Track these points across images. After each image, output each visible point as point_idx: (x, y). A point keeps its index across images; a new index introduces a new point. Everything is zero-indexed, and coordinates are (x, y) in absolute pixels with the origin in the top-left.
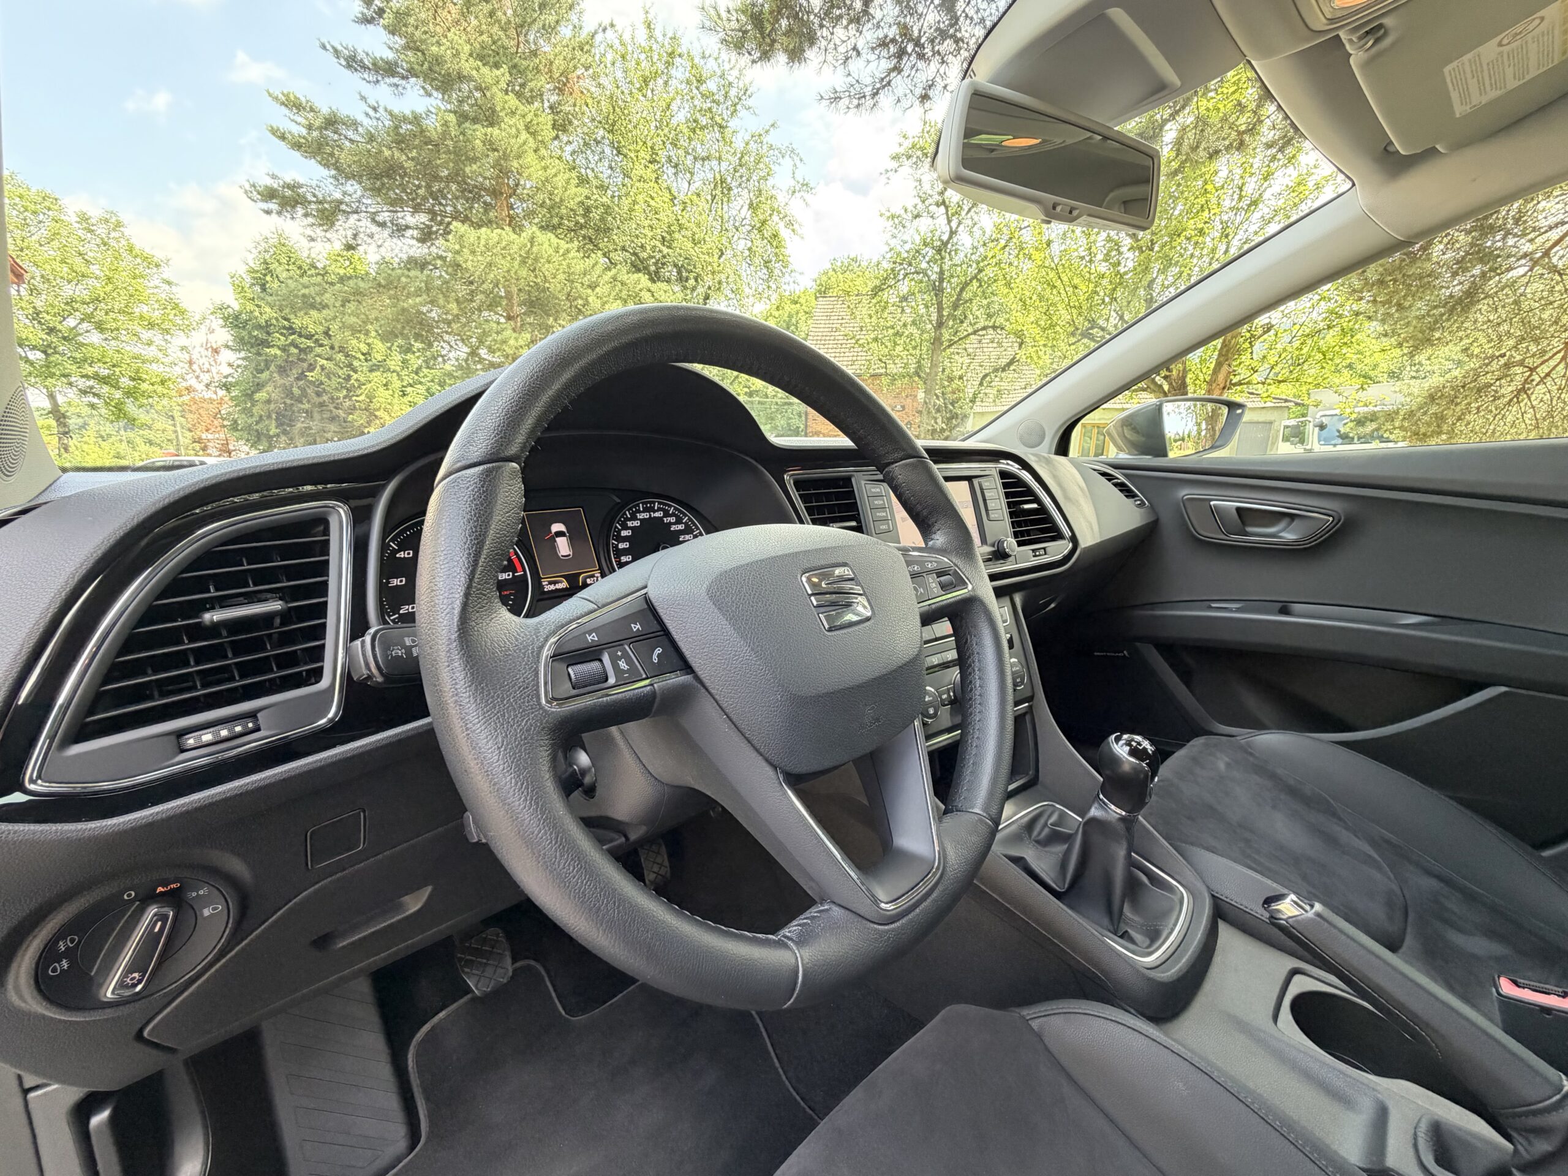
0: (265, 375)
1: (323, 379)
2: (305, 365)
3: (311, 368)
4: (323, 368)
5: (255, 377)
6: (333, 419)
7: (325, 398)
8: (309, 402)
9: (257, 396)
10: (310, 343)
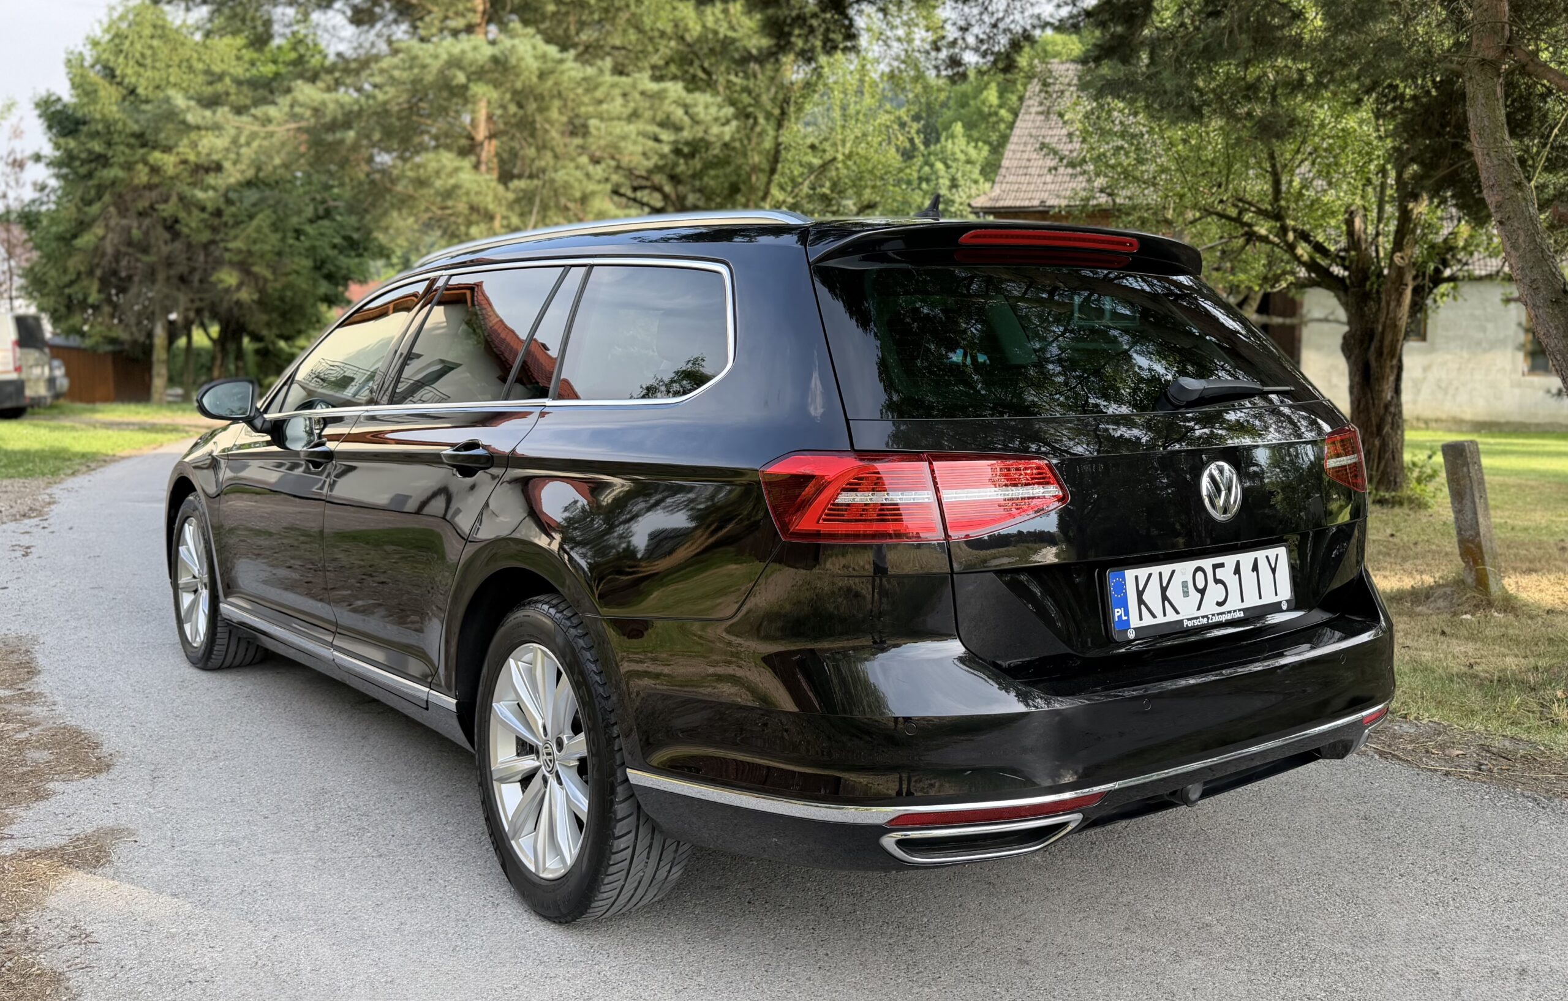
0: (95, 209)
5: (79, 210)
9: (79, 242)
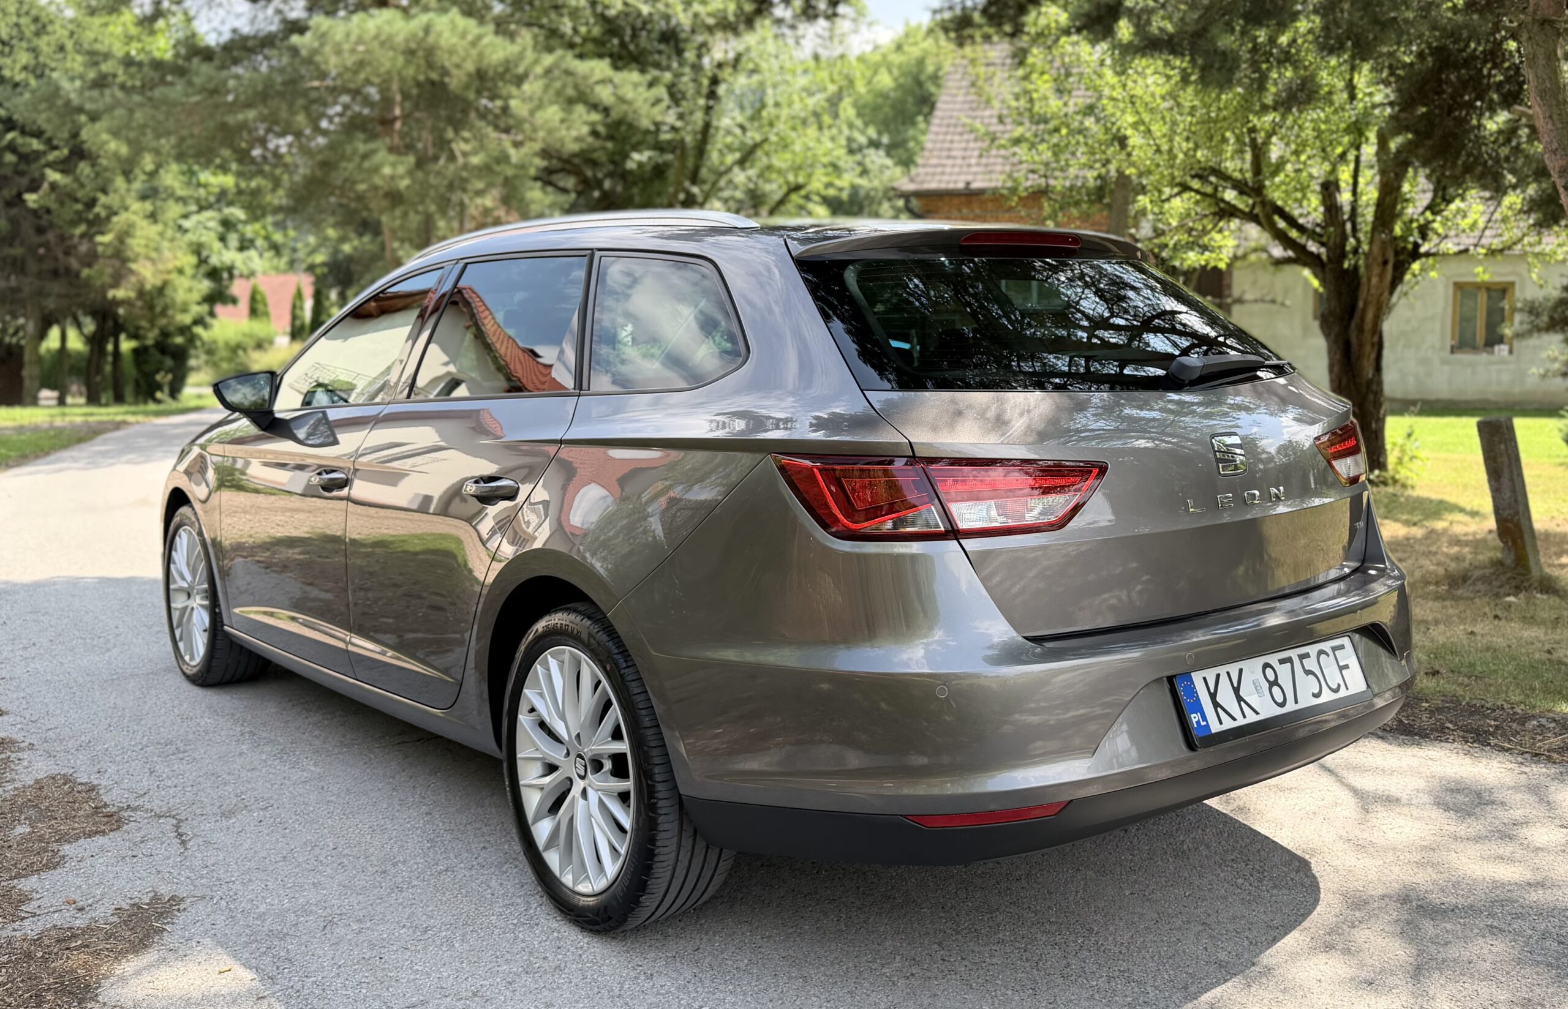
1: (54, 206)
2: (25, 181)
3: (34, 187)
4: (53, 186)
6: (55, 274)
7: (51, 236)
8: (22, 244)
10: (36, 145)
